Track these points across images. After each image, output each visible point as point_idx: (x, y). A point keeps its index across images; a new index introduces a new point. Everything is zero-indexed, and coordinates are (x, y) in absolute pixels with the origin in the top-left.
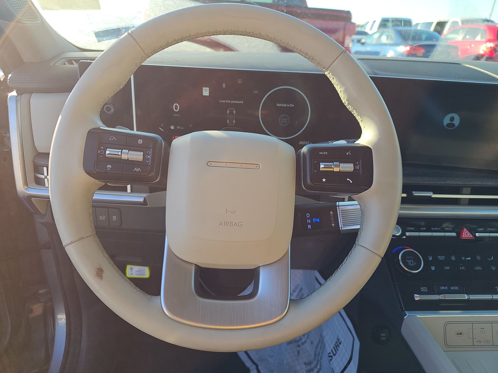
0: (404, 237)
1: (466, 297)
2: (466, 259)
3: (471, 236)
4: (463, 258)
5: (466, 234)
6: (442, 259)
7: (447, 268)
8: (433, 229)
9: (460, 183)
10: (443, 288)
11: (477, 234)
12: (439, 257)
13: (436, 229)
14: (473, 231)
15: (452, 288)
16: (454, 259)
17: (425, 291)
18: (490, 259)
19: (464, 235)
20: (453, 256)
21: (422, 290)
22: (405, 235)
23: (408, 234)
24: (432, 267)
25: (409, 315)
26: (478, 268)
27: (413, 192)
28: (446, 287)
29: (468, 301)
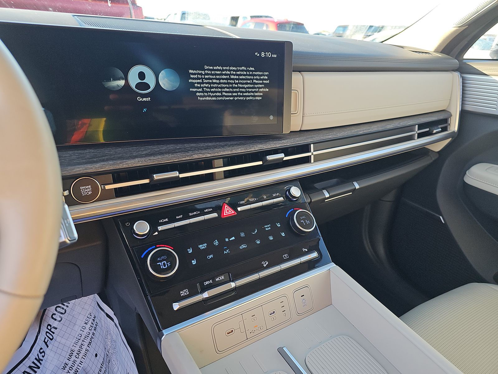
0: (156, 233)
1: (233, 285)
2: (230, 239)
3: (233, 212)
4: (227, 240)
5: (228, 211)
6: (204, 248)
7: (210, 257)
8: (191, 214)
9: (209, 155)
10: (207, 283)
11: (239, 209)
12: (201, 246)
13: (195, 213)
14: (234, 206)
15: (217, 279)
16: (217, 244)
17: (185, 294)
18: (254, 233)
19: (226, 213)
20: (216, 240)
21: (183, 295)
22: (157, 231)
23: (160, 228)
24: (193, 261)
25: (166, 335)
26: (243, 246)
27: (154, 175)
28: (211, 281)
29: (235, 289)
